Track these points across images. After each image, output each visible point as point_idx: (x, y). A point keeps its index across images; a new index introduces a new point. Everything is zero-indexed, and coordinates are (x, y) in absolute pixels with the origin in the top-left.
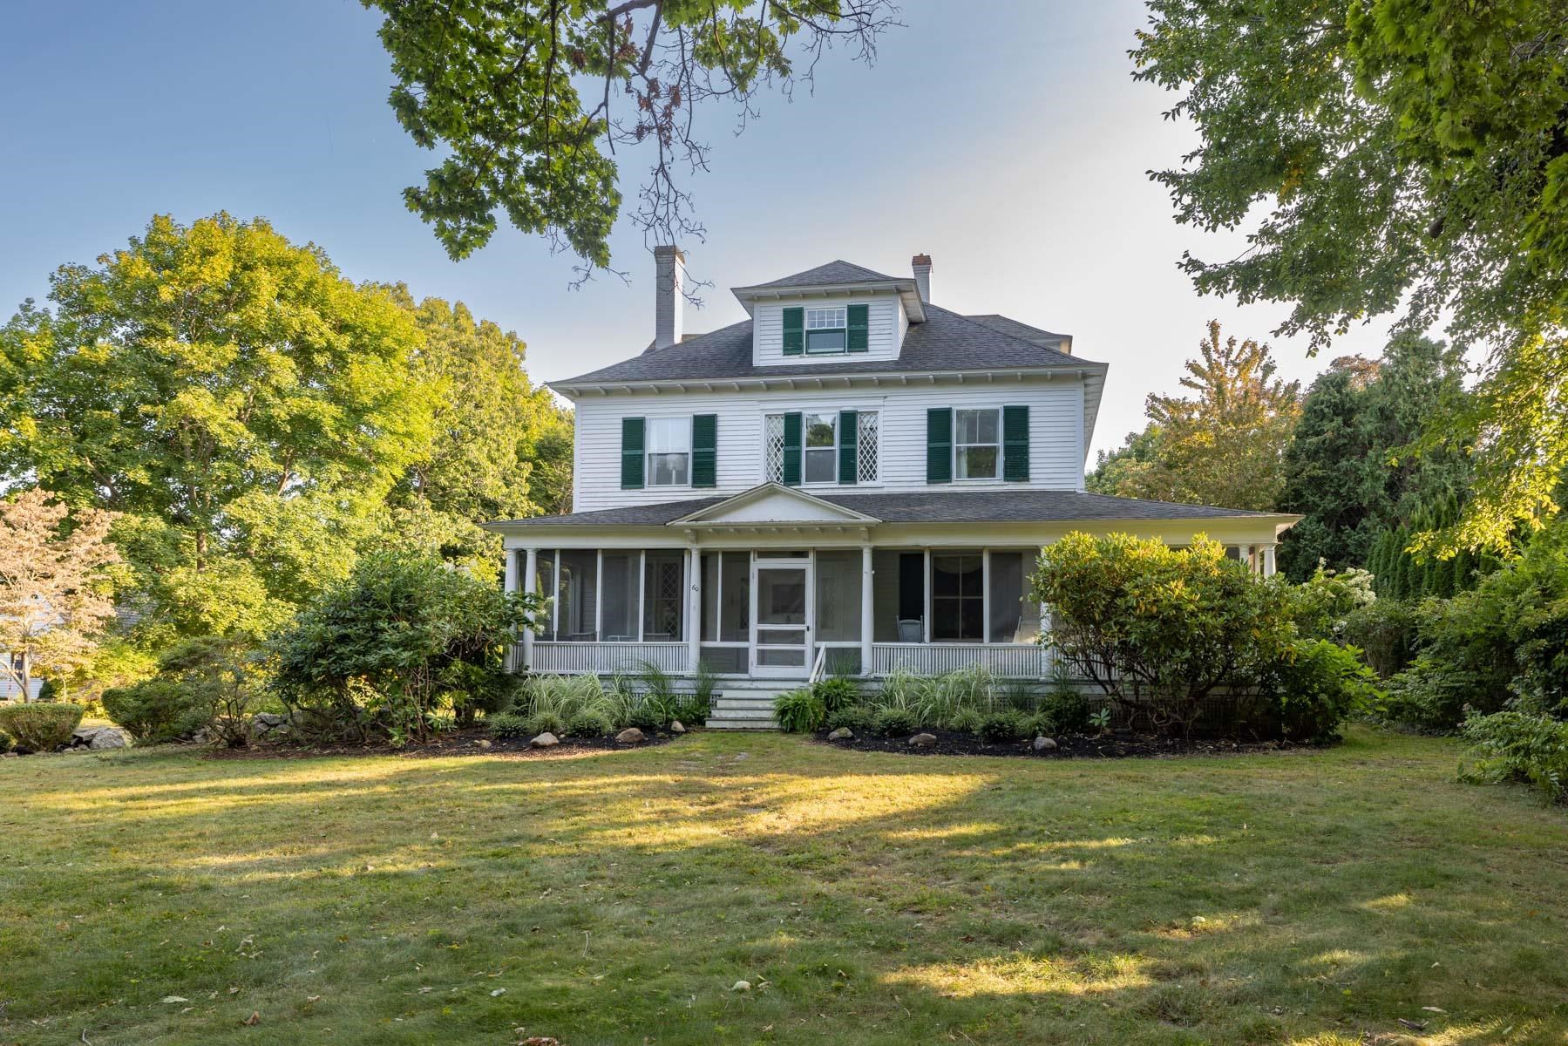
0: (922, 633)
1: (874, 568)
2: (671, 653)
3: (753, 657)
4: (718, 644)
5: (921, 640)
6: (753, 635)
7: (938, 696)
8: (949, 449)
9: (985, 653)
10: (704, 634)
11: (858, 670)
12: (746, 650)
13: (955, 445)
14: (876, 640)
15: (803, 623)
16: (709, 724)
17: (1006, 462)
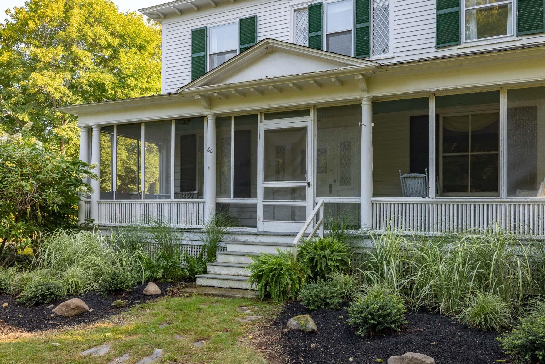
0: (427, 188)
1: (374, 120)
2: (193, 208)
3: (260, 213)
4: (231, 200)
5: (426, 195)
6: (260, 192)
7: (442, 268)
8: (458, 13)
9: (503, 210)
10: (220, 191)
11: (357, 227)
12: (255, 206)
13: (464, 8)
14: (375, 195)
15: (305, 179)
16: (200, 281)
17: (519, 17)
